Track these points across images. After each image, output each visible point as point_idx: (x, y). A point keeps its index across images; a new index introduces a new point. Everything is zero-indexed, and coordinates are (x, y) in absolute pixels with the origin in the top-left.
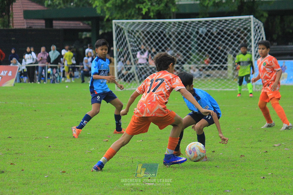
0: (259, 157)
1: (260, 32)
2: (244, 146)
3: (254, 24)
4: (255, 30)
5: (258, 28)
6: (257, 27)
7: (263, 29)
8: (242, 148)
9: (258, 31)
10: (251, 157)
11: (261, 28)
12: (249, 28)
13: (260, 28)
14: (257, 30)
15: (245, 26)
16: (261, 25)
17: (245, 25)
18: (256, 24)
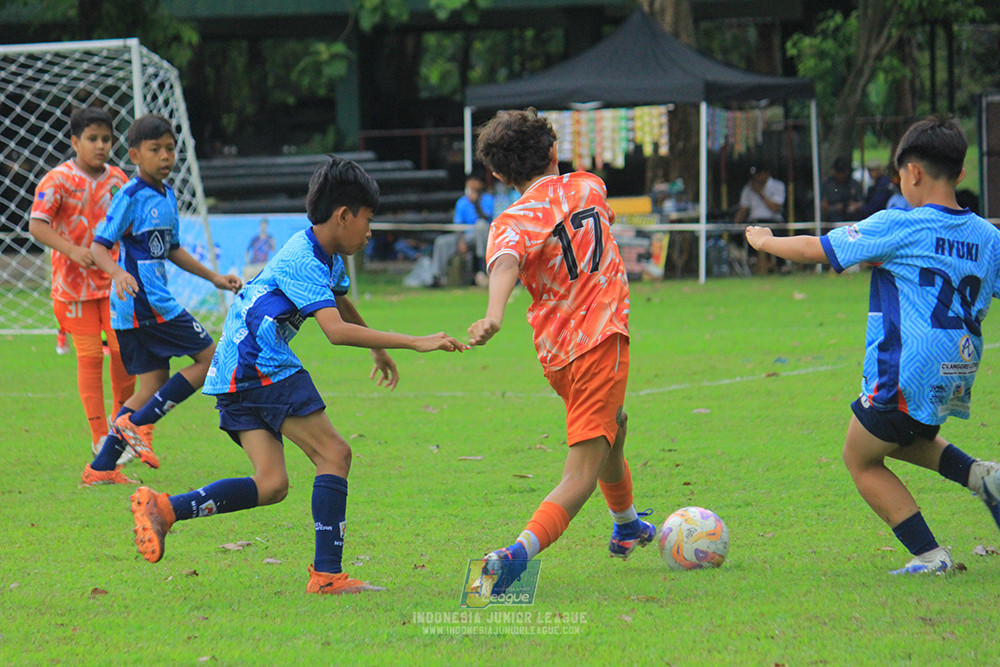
0: (164, 596)
1: (166, 103)
2: (106, 551)
3: (143, 74)
4: (149, 98)
5: (162, 86)
6: (154, 84)
7: (178, 91)
8: (98, 560)
9: (161, 100)
10: (134, 597)
11: (171, 87)
12: (124, 88)
13: (167, 86)
14: (155, 98)
15: (110, 81)
16: (173, 75)
17: (107, 75)
18: (151, 70)
